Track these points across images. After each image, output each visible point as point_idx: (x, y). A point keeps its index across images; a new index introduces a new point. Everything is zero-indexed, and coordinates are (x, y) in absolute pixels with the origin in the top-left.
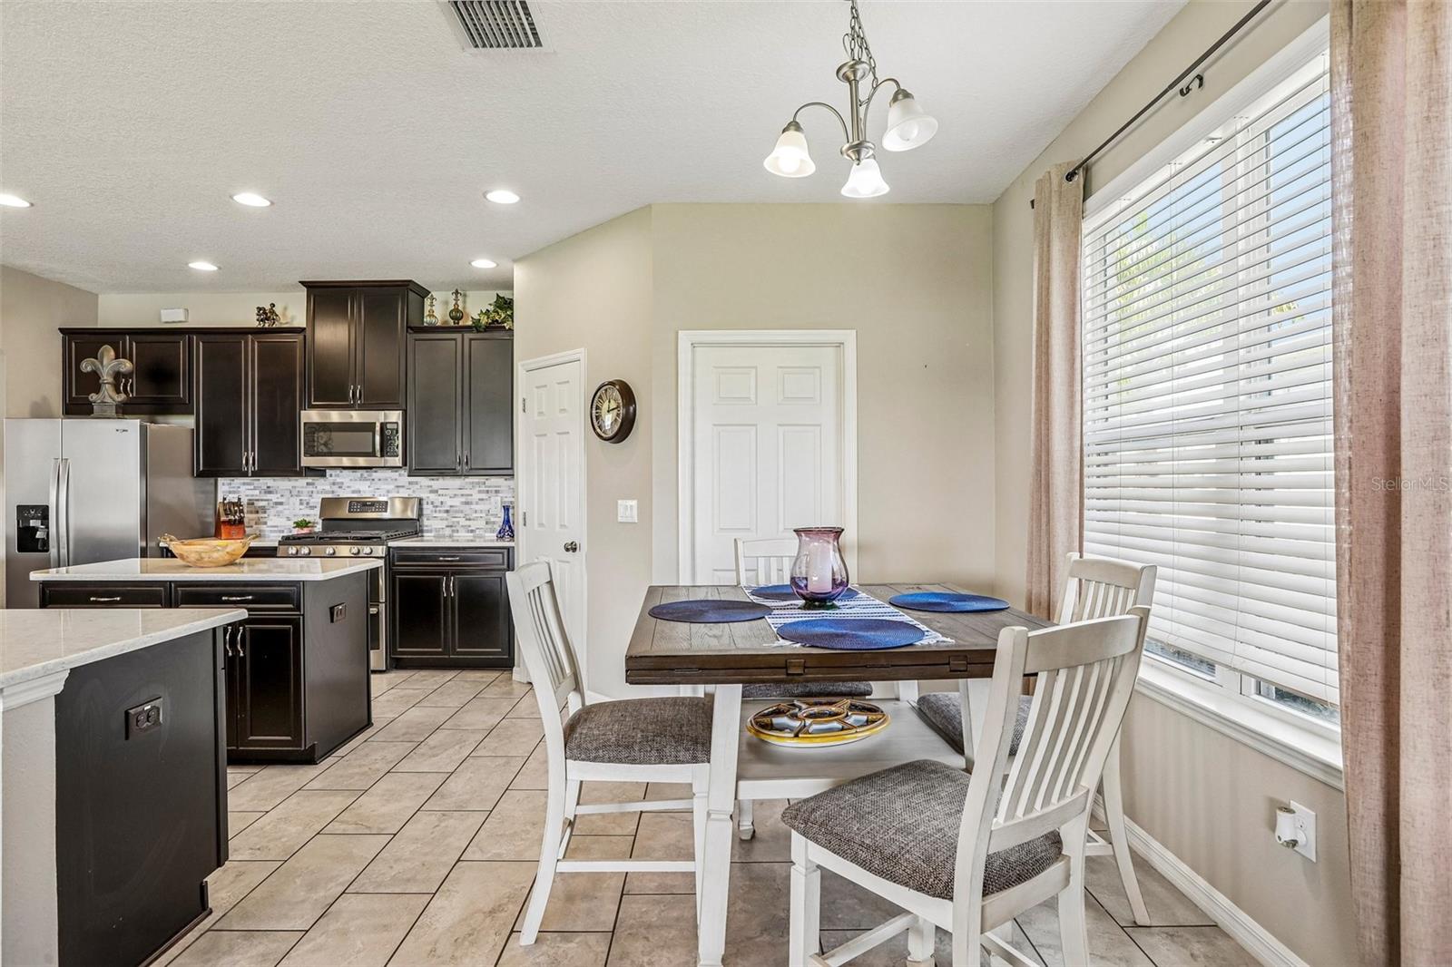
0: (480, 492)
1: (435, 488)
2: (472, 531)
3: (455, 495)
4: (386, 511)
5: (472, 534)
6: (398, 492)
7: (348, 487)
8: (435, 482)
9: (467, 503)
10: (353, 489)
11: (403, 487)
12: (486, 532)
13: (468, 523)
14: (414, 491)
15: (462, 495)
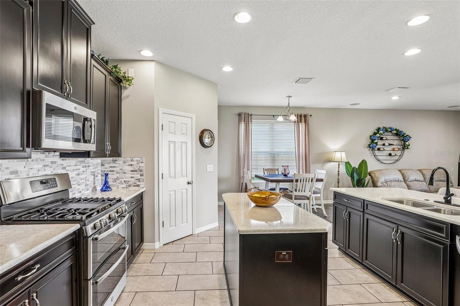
0: (83, 167)
1: (64, 165)
2: (80, 192)
3: (73, 170)
4: (57, 186)
5: (80, 194)
6: (45, 171)
7: (7, 168)
8: (65, 161)
9: (78, 174)
10: (10, 170)
11: (48, 166)
12: (85, 191)
13: (79, 187)
14: (54, 169)
15: (76, 169)
